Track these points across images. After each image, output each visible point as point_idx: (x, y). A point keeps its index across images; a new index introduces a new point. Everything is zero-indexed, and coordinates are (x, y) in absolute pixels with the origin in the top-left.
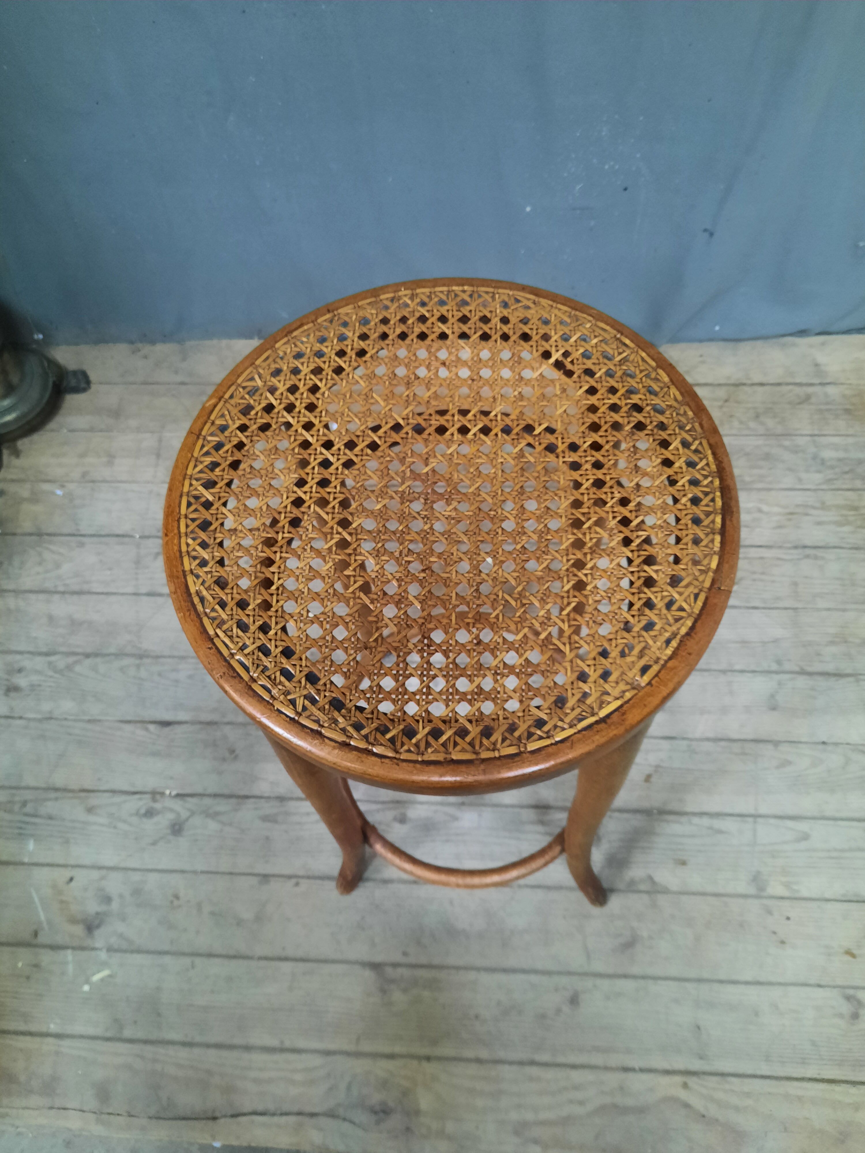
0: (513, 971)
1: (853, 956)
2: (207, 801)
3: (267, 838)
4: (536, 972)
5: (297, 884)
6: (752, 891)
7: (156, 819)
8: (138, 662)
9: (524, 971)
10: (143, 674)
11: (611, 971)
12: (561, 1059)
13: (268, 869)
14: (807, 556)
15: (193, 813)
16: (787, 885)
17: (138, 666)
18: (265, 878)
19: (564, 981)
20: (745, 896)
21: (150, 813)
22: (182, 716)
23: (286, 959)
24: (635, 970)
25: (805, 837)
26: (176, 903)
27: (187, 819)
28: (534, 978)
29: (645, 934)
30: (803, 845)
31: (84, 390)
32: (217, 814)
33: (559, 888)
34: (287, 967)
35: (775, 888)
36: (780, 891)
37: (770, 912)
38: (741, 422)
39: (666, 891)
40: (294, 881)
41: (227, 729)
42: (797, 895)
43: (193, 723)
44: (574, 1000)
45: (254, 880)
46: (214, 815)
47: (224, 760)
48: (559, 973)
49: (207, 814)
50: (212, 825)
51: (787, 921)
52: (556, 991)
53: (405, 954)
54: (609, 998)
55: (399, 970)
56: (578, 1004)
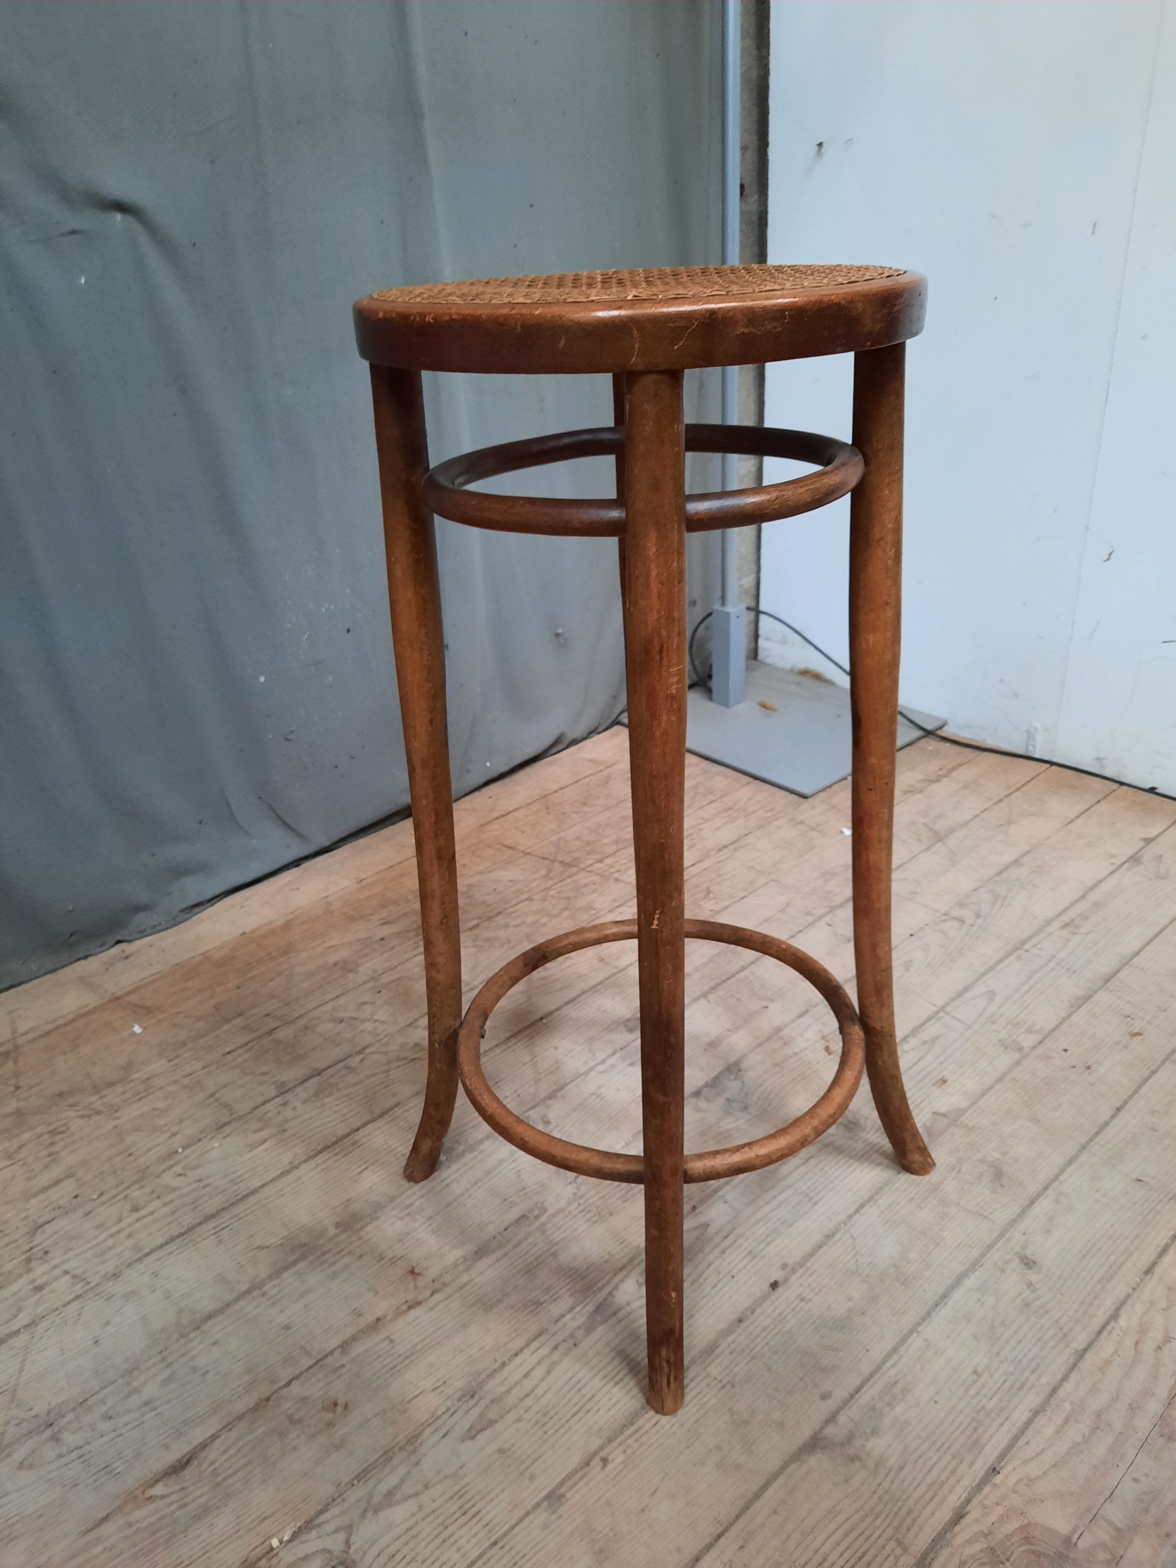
0: (944, 1297)
1: (1139, 1034)
2: (354, 1496)
3: (501, 1451)
4: (964, 1275)
5: (605, 1461)
6: (1017, 1056)
8: (48, 1433)
9: (953, 1287)
10: (71, 1439)
11: (1017, 1210)
12: (1096, 1324)
13: (545, 1483)
14: (736, 849)
15: (349, 1529)
16: (1030, 1032)
17: (55, 1438)
18: (554, 1498)
19: (995, 1255)
20: (1018, 1063)
22: (199, 1434)
24: (1033, 1188)
25: (992, 995)
27: (348, 1544)
28: (970, 1283)
29: (997, 1155)
30: (999, 999)
32: (390, 1493)
33: (879, 1189)
35: (1028, 1041)
36: (1032, 1039)
37: (1049, 1058)
38: (576, 813)
39: (961, 1112)
40: (596, 1461)
41: (297, 1391)
42: (1046, 1032)
43: (228, 1426)
44: (1028, 1263)
45: (541, 1516)
46: (390, 1498)
47: (330, 1424)
48: (983, 1255)
49: (372, 1508)
50: (399, 1514)
51: (1068, 1053)
52: (1003, 1271)
53: (825, 1397)
54: (1049, 1231)
55: (842, 1419)
56: (1035, 1262)
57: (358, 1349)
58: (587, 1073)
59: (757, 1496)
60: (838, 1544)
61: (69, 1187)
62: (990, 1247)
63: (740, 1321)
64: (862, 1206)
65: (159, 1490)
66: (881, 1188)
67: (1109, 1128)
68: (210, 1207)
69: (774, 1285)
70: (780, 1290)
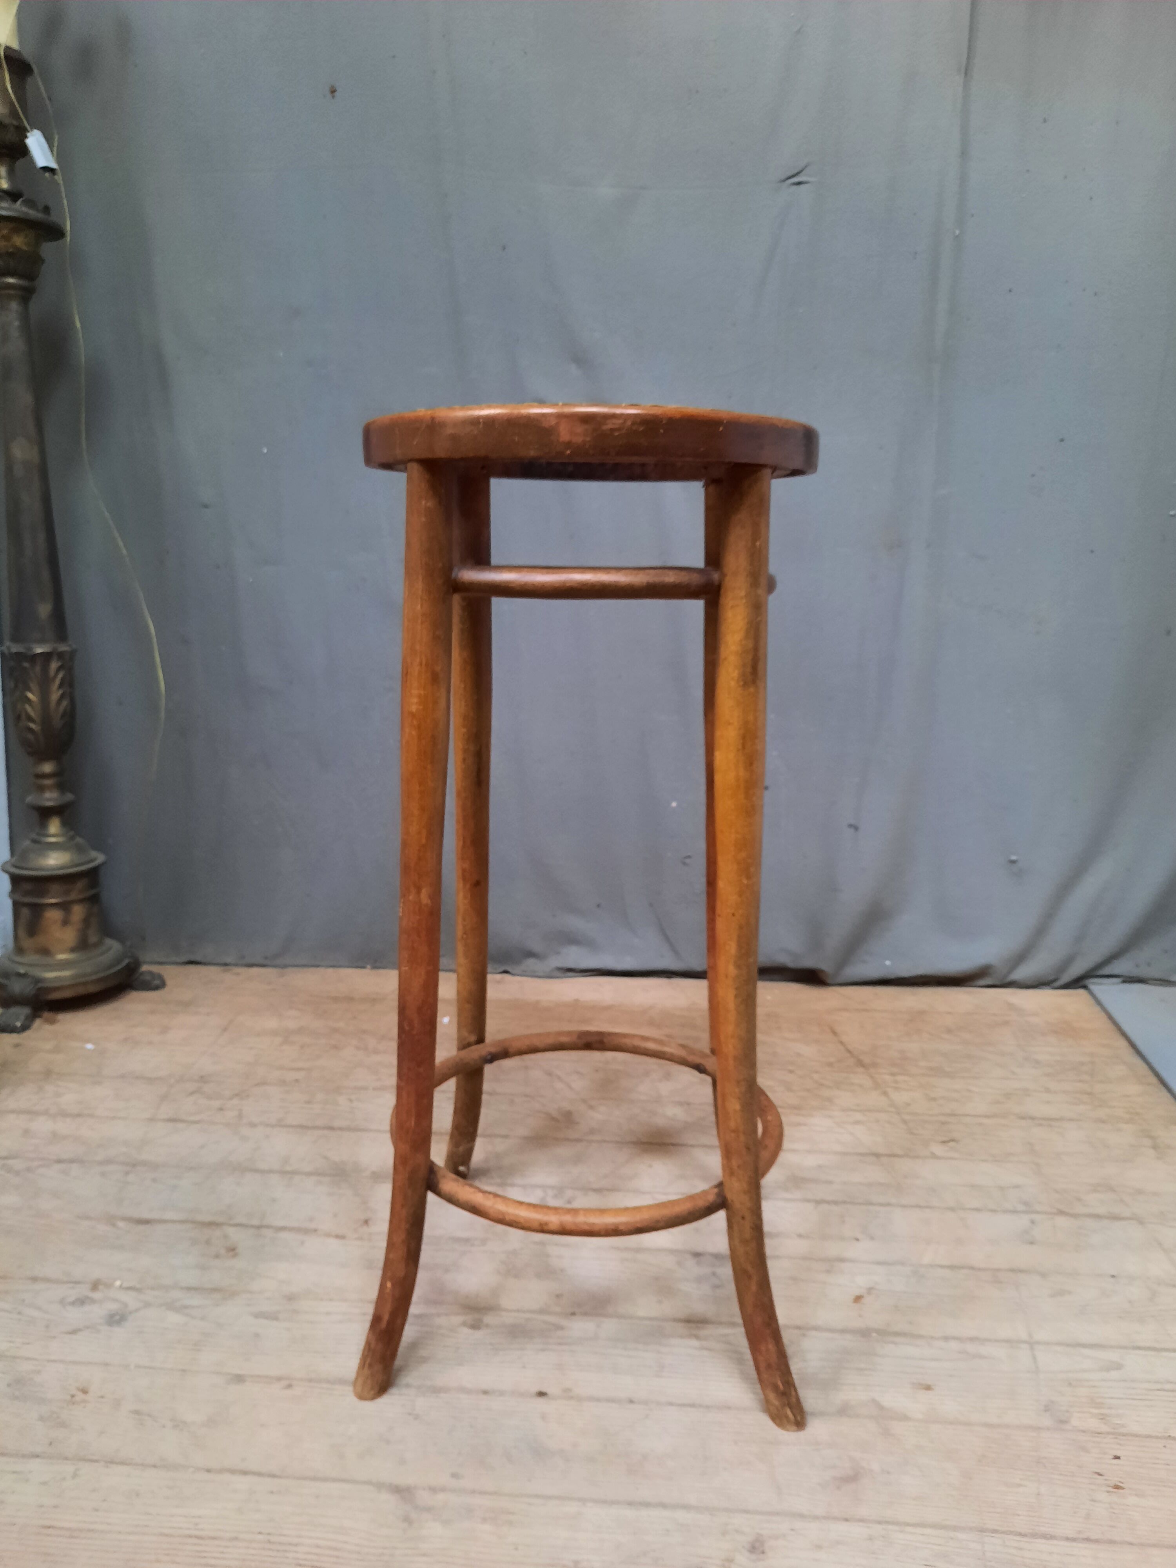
0: (647, 1505)
2: (174, 1294)
3: (257, 1335)
4: (687, 1507)
5: (289, 1386)
6: (1048, 1423)
7: (87, 1308)
8: (128, 1169)
9: (663, 1506)
10: (131, 1179)
11: (818, 1511)
13: (246, 1369)
15: (147, 1305)
16: (1103, 1418)
17: (127, 1173)
18: (239, 1379)
19: (738, 1519)
20: (1038, 1429)
21: (81, 1302)
22: (170, 1215)
23: (245, 1473)
24: (865, 1512)
25: (1116, 1366)
26: (80, 1396)
27: (137, 1310)
28: (681, 1516)
29: (875, 1467)
30: (1114, 1374)
31: (157, 988)
32: (186, 1307)
33: (726, 1407)
34: (242, 1483)
35: (1085, 1422)
36: (1093, 1424)
37: (1086, 1449)
39: (903, 1418)
40: (285, 1383)
41: (231, 1231)
42: (1123, 1431)
43: (183, 1222)
44: (756, 1548)
45: (218, 1380)
46: (182, 1309)
47: (217, 1256)
48: (729, 1510)
49: (171, 1306)
50: (174, 1318)
51: (1116, 1461)
52: (724, 1533)
53: (454, 1476)
54: (819, 1547)
55: (441, 1497)
56: (763, 1552)
57: (284, 1235)
58: (643, 1193)
59: (325, 1480)
60: (318, 1547)
61: (300, 1075)
62: (746, 1511)
63: (485, 1392)
64: (692, 1406)
65: (121, 1224)
66: (729, 1408)
67: (1044, 1541)
68: (337, 1123)
69: (541, 1394)
70: (541, 1400)
